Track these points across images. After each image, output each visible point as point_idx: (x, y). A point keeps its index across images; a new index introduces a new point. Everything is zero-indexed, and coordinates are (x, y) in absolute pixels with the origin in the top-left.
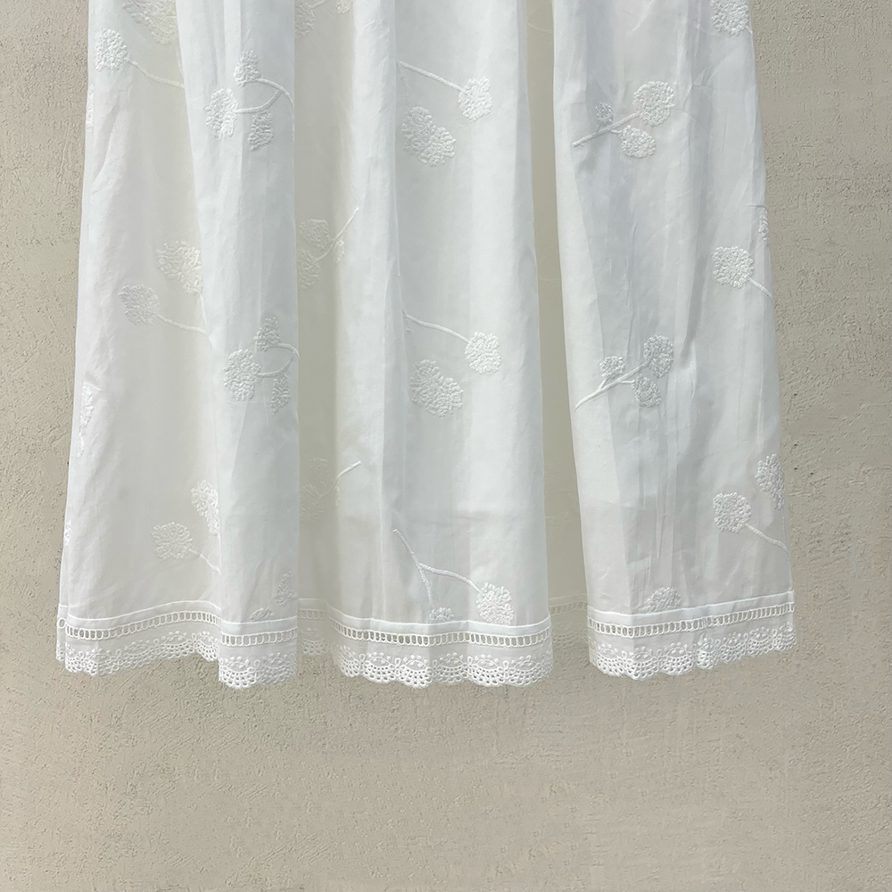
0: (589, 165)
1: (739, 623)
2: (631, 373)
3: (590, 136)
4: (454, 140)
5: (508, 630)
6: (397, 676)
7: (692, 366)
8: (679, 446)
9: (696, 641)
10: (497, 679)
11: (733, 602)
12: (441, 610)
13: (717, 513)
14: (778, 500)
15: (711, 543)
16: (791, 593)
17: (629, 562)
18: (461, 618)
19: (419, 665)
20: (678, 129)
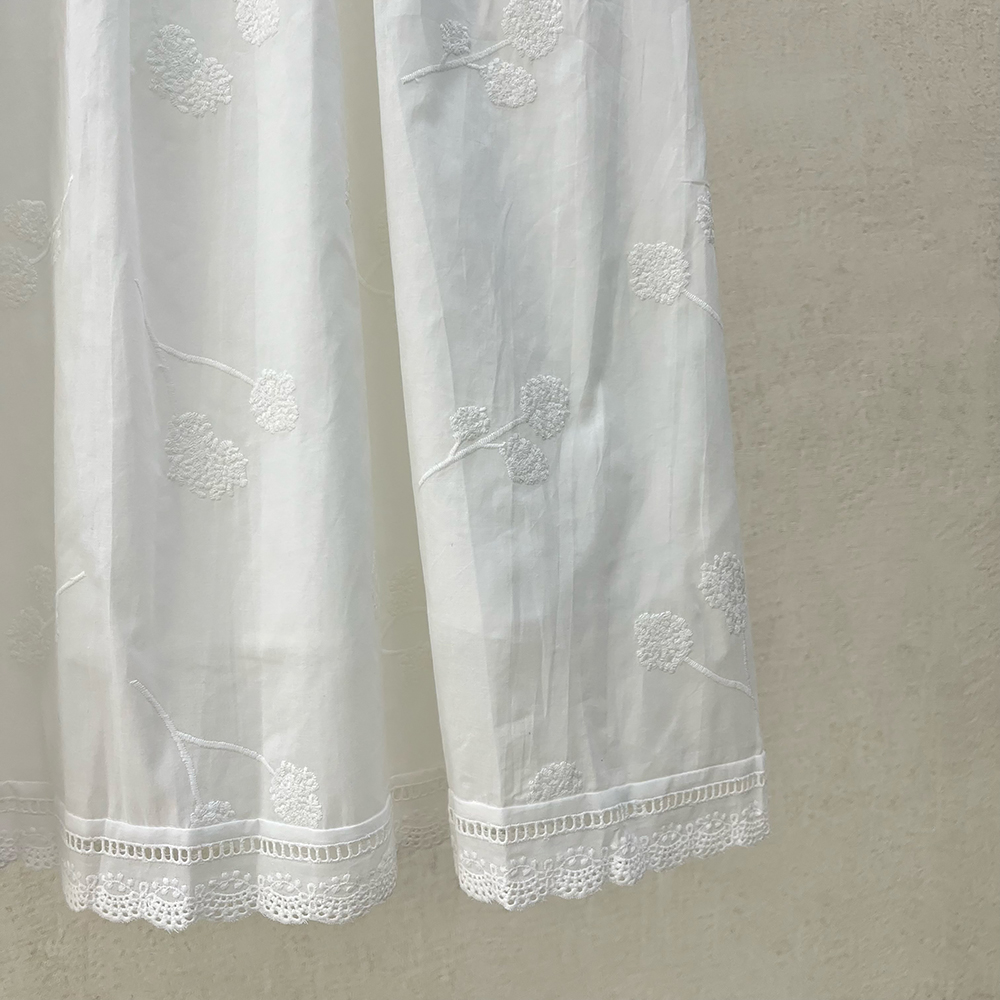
0: (429, 112)
1: (677, 811)
2: (498, 432)
3: (429, 68)
4: (230, 77)
5: (312, 834)
6: (143, 912)
7: (599, 421)
8: (578, 542)
9: (607, 842)
10: (298, 912)
11: (668, 777)
12: (211, 805)
13: (640, 642)
14: (734, 620)
15: (632, 691)
16: (759, 757)
17: (499, 724)
18: (246, 816)
19: (175, 894)
20: (569, 64)
